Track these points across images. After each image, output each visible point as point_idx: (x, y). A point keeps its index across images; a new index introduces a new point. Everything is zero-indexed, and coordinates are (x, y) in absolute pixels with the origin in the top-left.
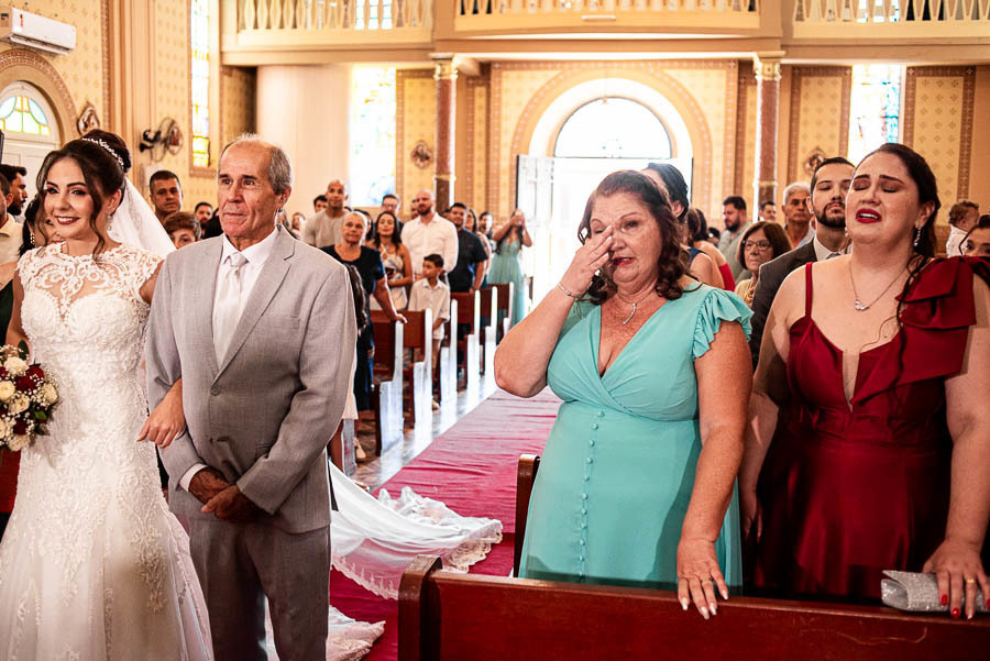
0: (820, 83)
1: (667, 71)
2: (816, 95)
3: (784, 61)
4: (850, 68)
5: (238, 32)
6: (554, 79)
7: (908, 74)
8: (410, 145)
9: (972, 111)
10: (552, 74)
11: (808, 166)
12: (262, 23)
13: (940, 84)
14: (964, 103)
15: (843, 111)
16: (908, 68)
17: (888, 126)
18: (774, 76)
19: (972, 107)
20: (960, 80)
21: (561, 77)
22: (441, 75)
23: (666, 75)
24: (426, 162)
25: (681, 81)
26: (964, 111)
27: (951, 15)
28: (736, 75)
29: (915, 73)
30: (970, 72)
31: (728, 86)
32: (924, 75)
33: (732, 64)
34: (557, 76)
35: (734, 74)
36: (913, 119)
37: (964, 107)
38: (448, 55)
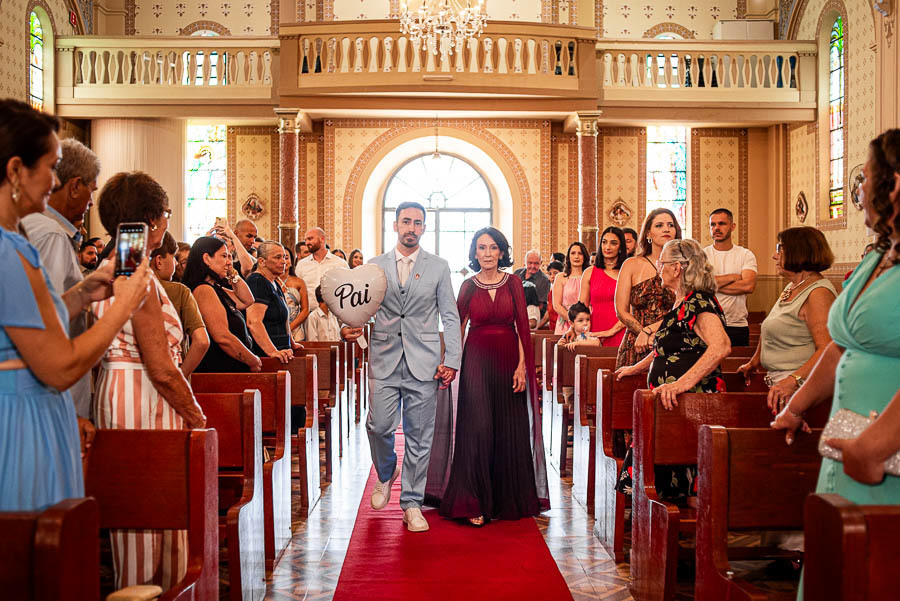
0: (620, 142)
1: (488, 130)
2: (618, 151)
3: (600, 120)
4: (645, 128)
5: (74, 86)
6: (384, 135)
7: (693, 134)
8: (242, 197)
9: (746, 167)
10: (382, 131)
11: (612, 215)
12: (99, 77)
13: (720, 143)
14: (740, 159)
15: (639, 166)
16: (693, 129)
17: (678, 179)
18: (592, 132)
19: (747, 163)
20: (736, 140)
21: (390, 134)
22: (284, 129)
23: (487, 132)
24: (258, 214)
25: (501, 138)
26: (740, 166)
27: (735, 83)
28: (550, 134)
29: (698, 133)
30: (743, 133)
31: (543, 143)
32: (706, 136)
33: (546, 124)
34: (387, 133)
35: (548, 133)
36: (699, 173)
37: (740, 163)
38: (294, 109)
